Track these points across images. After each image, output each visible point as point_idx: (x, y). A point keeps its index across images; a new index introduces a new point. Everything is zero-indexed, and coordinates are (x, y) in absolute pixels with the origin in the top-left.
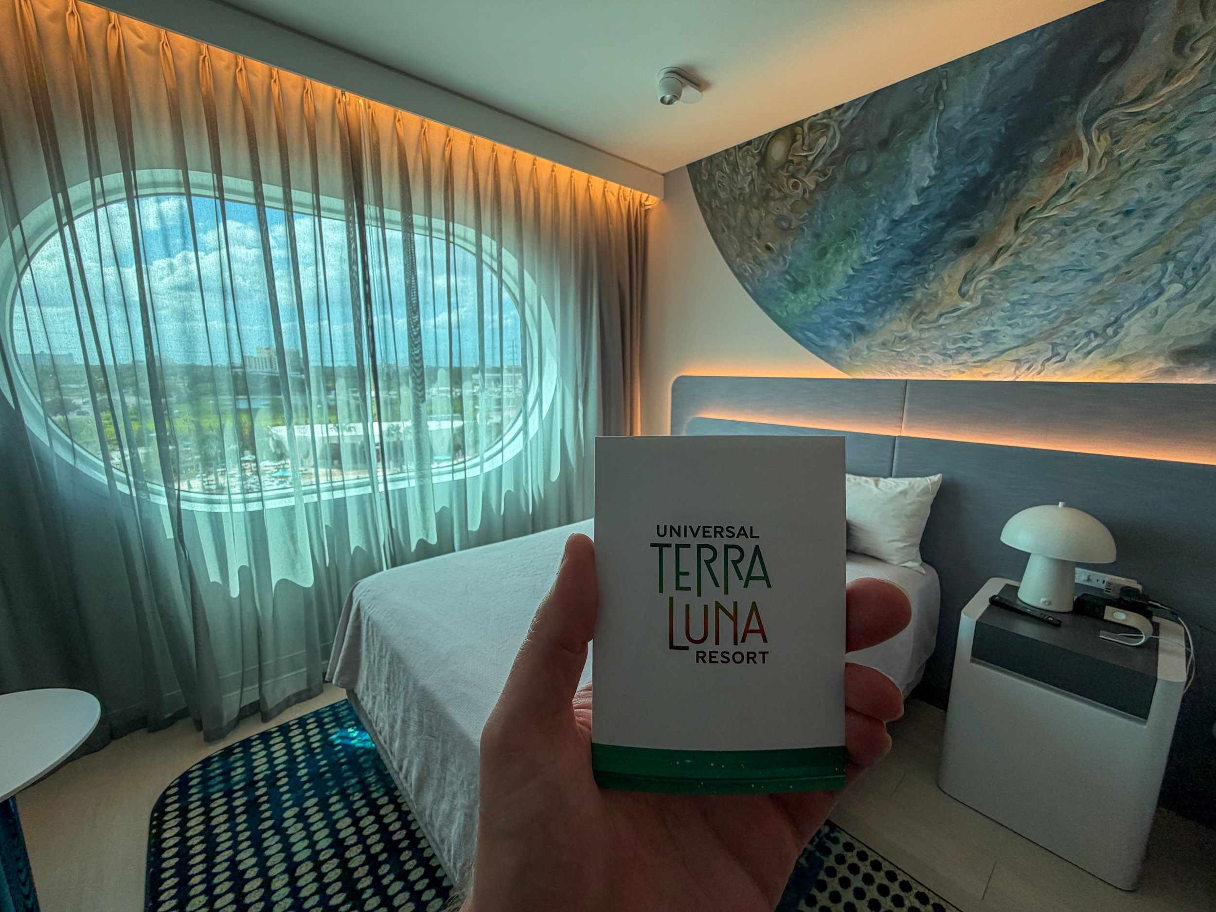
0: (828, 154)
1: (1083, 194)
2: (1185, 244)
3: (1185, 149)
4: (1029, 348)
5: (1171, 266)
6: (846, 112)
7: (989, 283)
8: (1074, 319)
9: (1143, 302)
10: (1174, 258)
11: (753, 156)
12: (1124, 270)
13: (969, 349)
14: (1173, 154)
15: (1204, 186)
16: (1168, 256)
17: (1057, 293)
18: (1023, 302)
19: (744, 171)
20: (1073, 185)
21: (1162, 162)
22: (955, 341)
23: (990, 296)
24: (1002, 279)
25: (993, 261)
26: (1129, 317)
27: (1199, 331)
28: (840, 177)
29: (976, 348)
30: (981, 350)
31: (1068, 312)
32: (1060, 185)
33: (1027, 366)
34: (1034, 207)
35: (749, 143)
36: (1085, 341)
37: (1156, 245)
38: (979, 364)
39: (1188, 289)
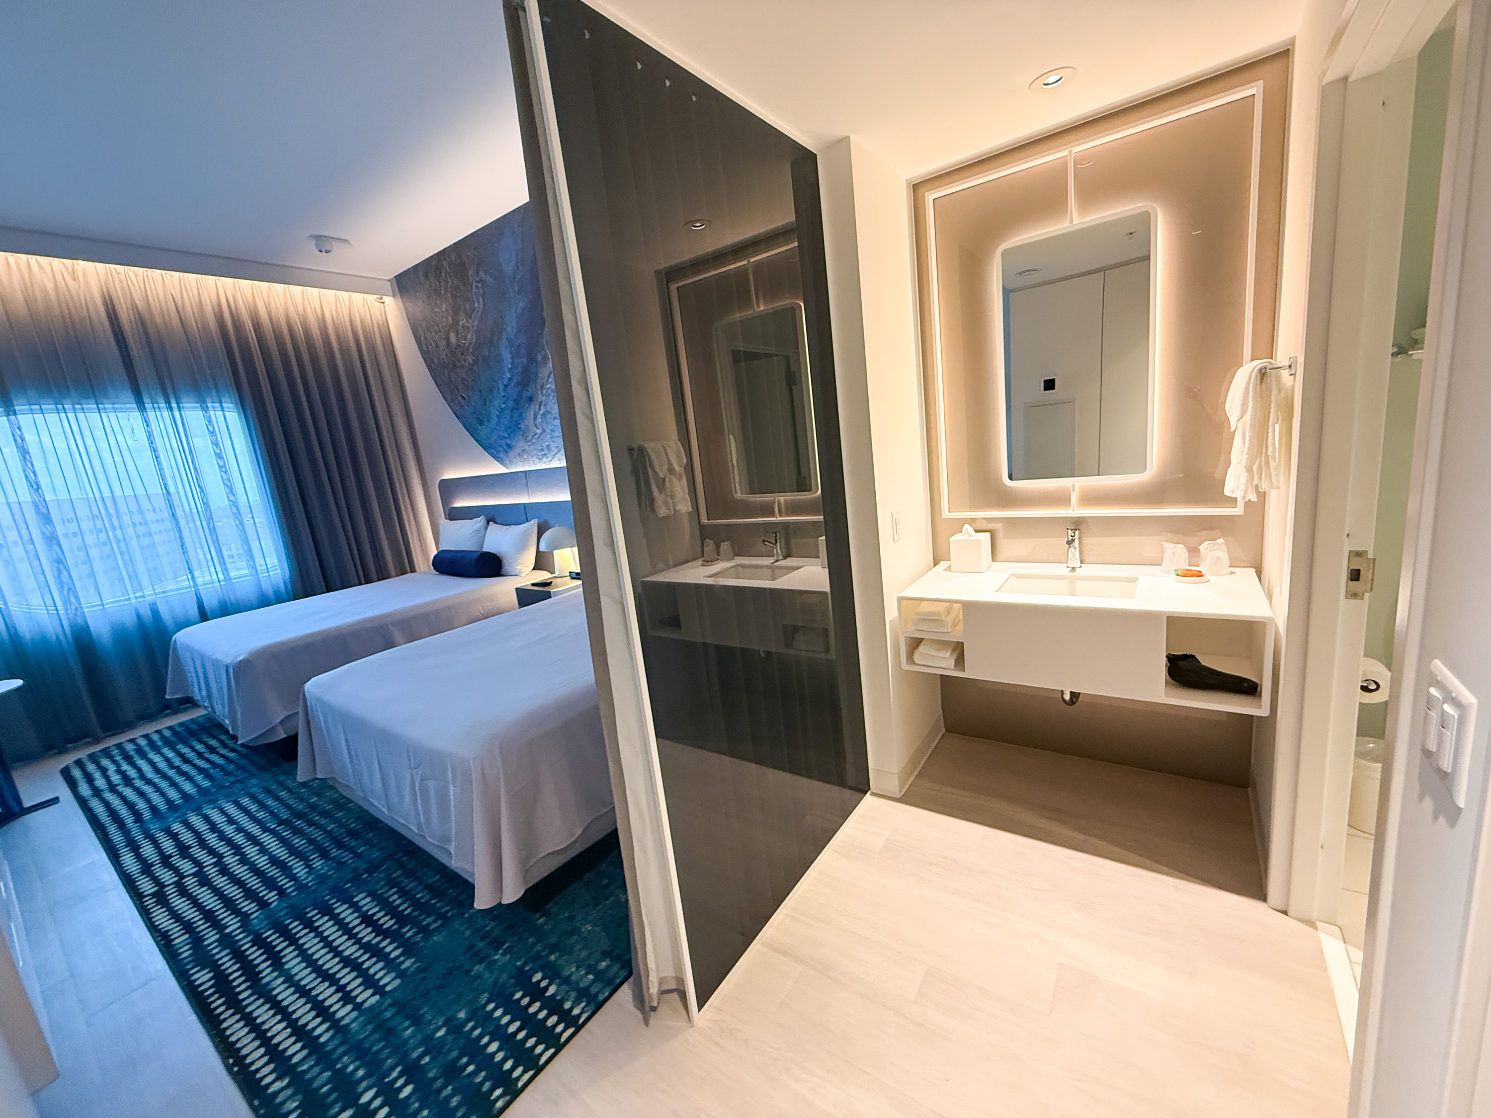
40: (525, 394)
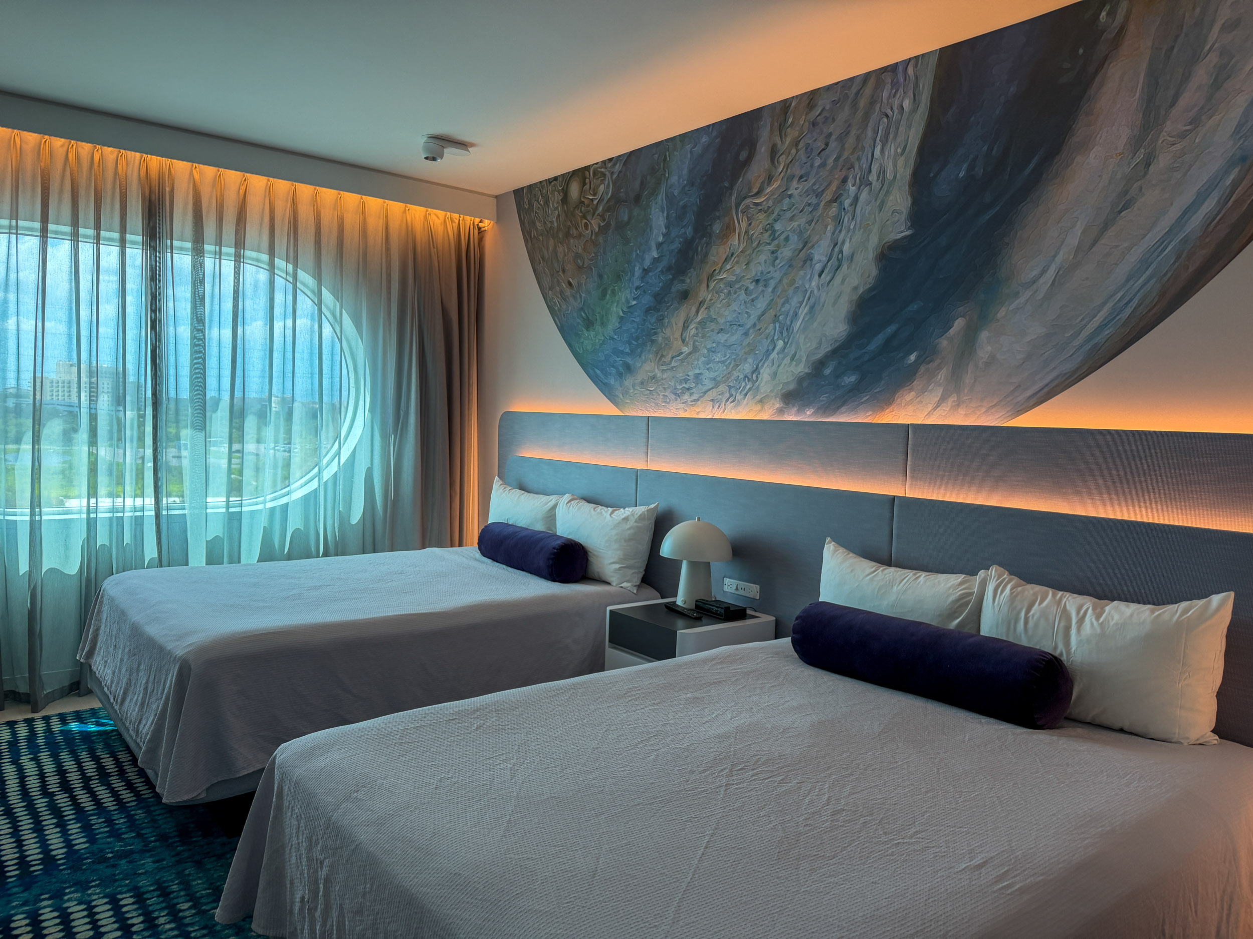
0: (605, 201)
1: (737, 262)
3: (779, 235)
6: (615, 165)
8: (738, 366)
9: (768, 353)
11: (558, 192)
12: (758, 327)
14: (773, 240)
15: (787, 266)
18: (713, 350)
19: (553, 205)
20: (732, 255)
21: (769, 244)
22: (681, 383)
25: (697, 312)
26: (763, 366)
27: (792, 378)
28: (613, 223)
32: (727, 253)
33: (718, 405)
34: (715, 270)
35: (555, 179)
36: (743, 384)
38: (694, 403)
39: (786, 344)
40: (677, 287)
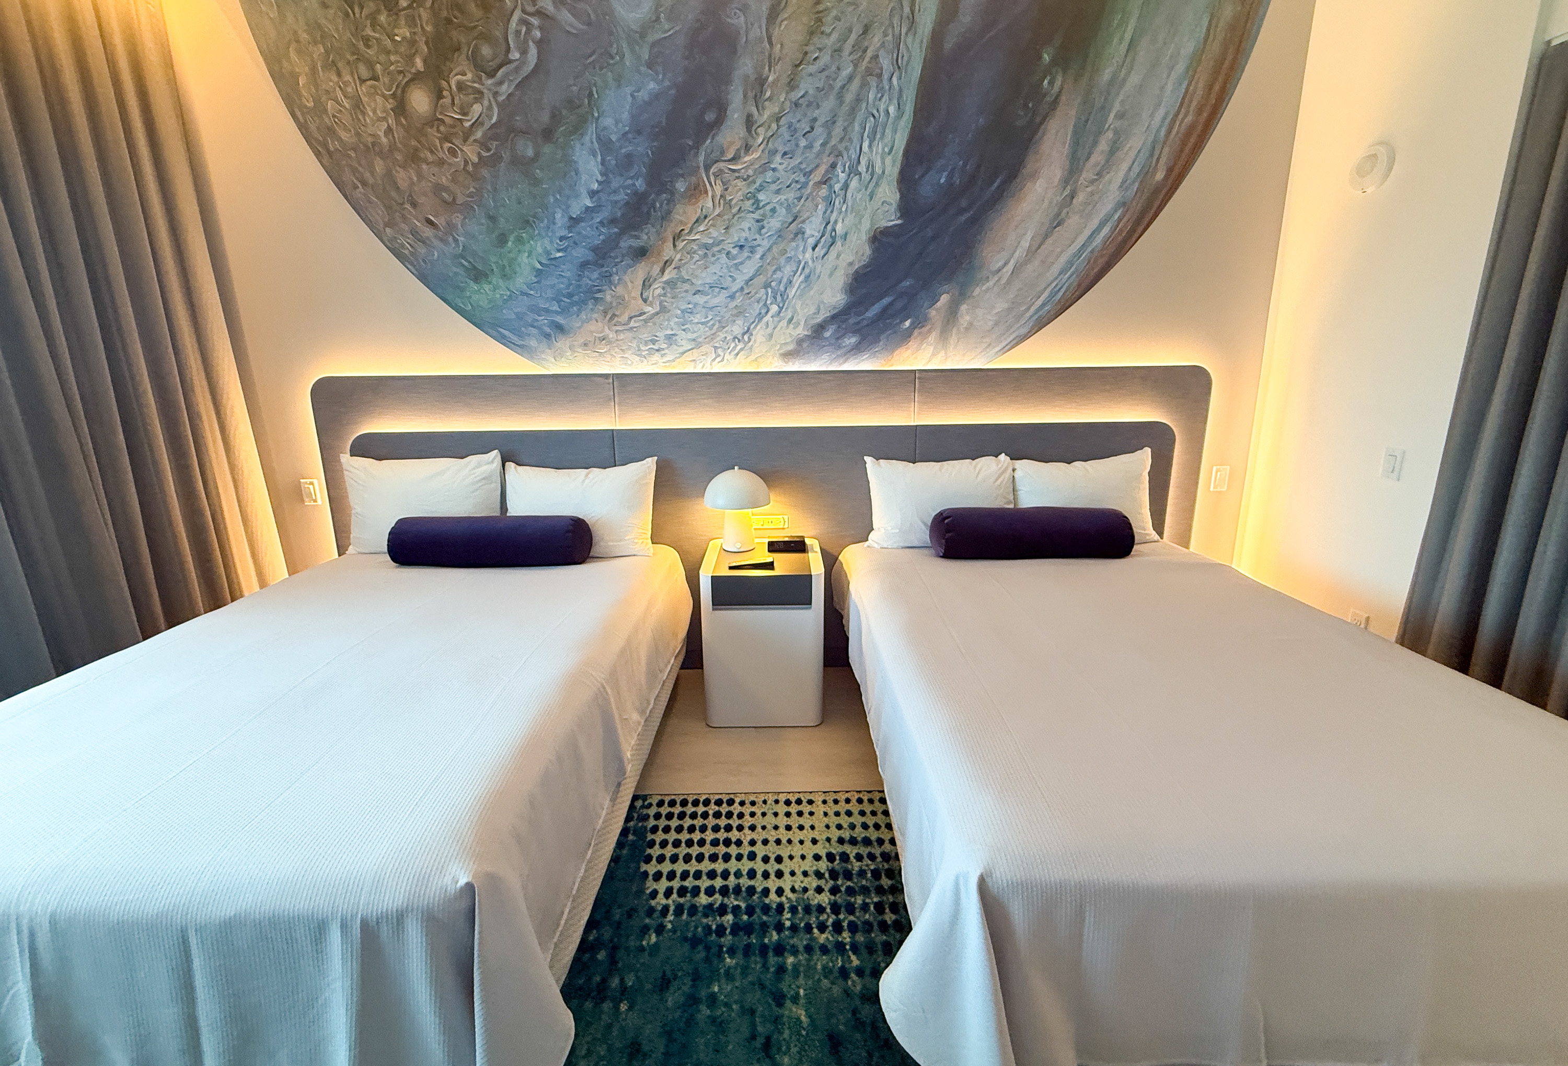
2: (775, 276)
4: (699, 350)
5: (770, 290)
7: (662, 292)
10: (770, 286)
13: (657, 350)
16: (767, 286)
17: (711, 304)
23: (666, 303)
24: (671, 288)
29: (663, 349)
30: (666, 351)
31: (720, 322)
37: (760, 274)
